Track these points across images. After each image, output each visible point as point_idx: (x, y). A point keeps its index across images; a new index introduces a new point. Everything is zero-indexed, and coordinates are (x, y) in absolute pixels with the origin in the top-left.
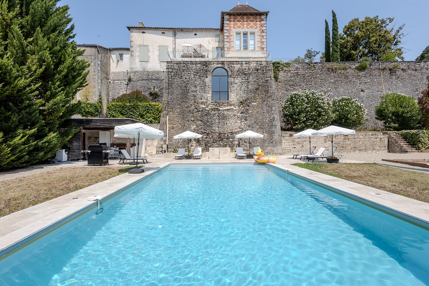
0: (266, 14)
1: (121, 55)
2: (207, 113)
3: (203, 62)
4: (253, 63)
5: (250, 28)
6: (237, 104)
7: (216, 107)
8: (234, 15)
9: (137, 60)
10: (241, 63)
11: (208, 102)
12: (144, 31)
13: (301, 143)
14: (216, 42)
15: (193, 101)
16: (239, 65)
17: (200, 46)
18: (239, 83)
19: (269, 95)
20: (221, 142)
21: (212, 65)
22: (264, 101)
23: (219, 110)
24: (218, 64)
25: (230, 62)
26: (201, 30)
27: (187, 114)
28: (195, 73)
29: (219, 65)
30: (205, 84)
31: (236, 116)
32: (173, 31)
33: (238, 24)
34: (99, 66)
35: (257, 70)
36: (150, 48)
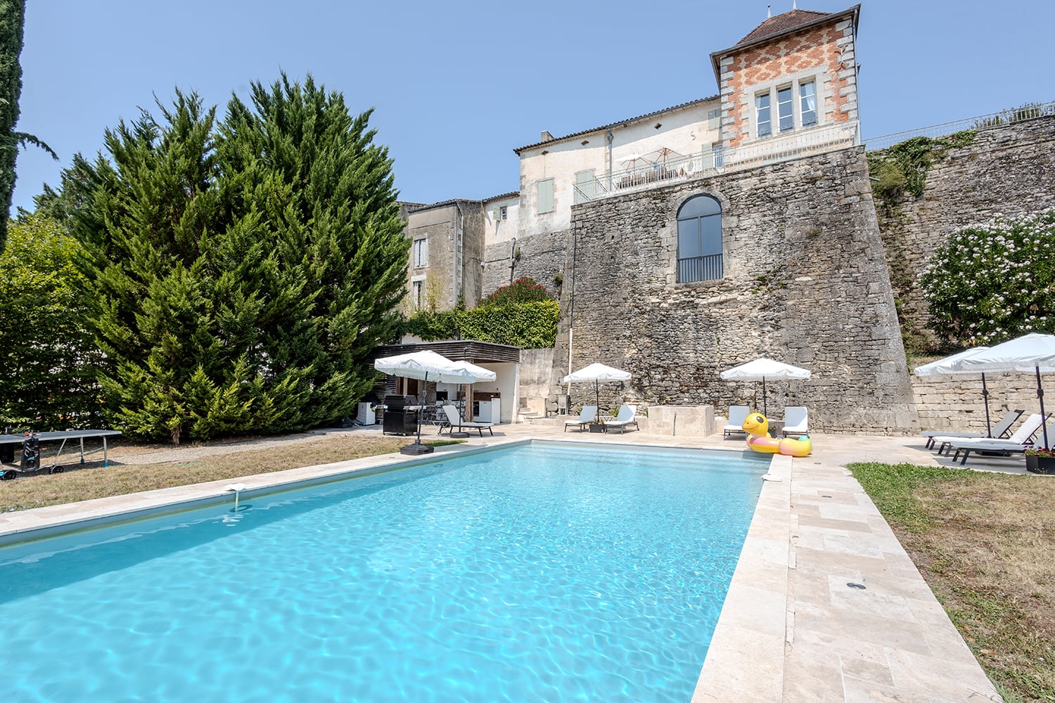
0: (853, 16)
1: (504, 210)
2: (664, 316)
3: (654, 190)
4: (797, 164)
5: (800, 70)
6: (747, 285)
7: (687, 300)
8: (747, 51)
9: (533, 211)
10: (761, 172)
11: (667, 289)
12: (546, 149)
14: (710, 130)
15: (630, 289)
16: (755, 180)
17: (665, 152)
18: (754, 228)
19: (857, 246)
20: (700, 391)
21: (678, 193)
22: (838, 268)
23: (695, 306)
24: (693, 188)
25: (728, 175)
26: (672, 111)
27: (615, 322)
28: (634, 222)
29: (696, 191)
30: (658, 244)
31: (746, 320)
32: (606, 133)
33: (760, 69)
34: (460, 239)
35: (813, 181)
36: (558, 183)
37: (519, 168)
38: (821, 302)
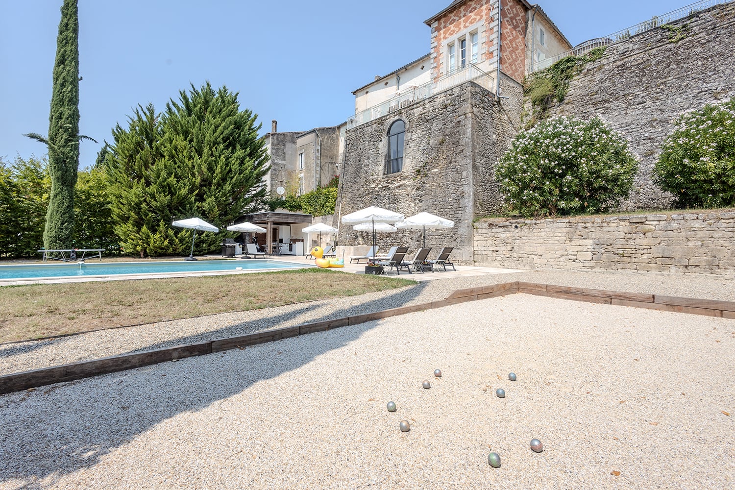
2: (377, 195)
3: (379, 119)
4: (439, 96)
5: (470, 25)
6: (411, 175)
7: (387, 185)
8: (445, 15)
10: (424, 103)
11: (379, 179)
15: (365, 180)
16: (421, 109)
18: (418, 140)
19: (460, 148)
21: (389, 120)
22: (450, 163)
23: (389, 189)
25: (409, 106)
28: (370, 139)
29: (396, 118)
30: (378, 152)
31: (409, 196)
32: (396, 76)
33: (450, 28)
34: (318, 152)
35: (446, 107)
37: (355, 103)
38: (441, 185)
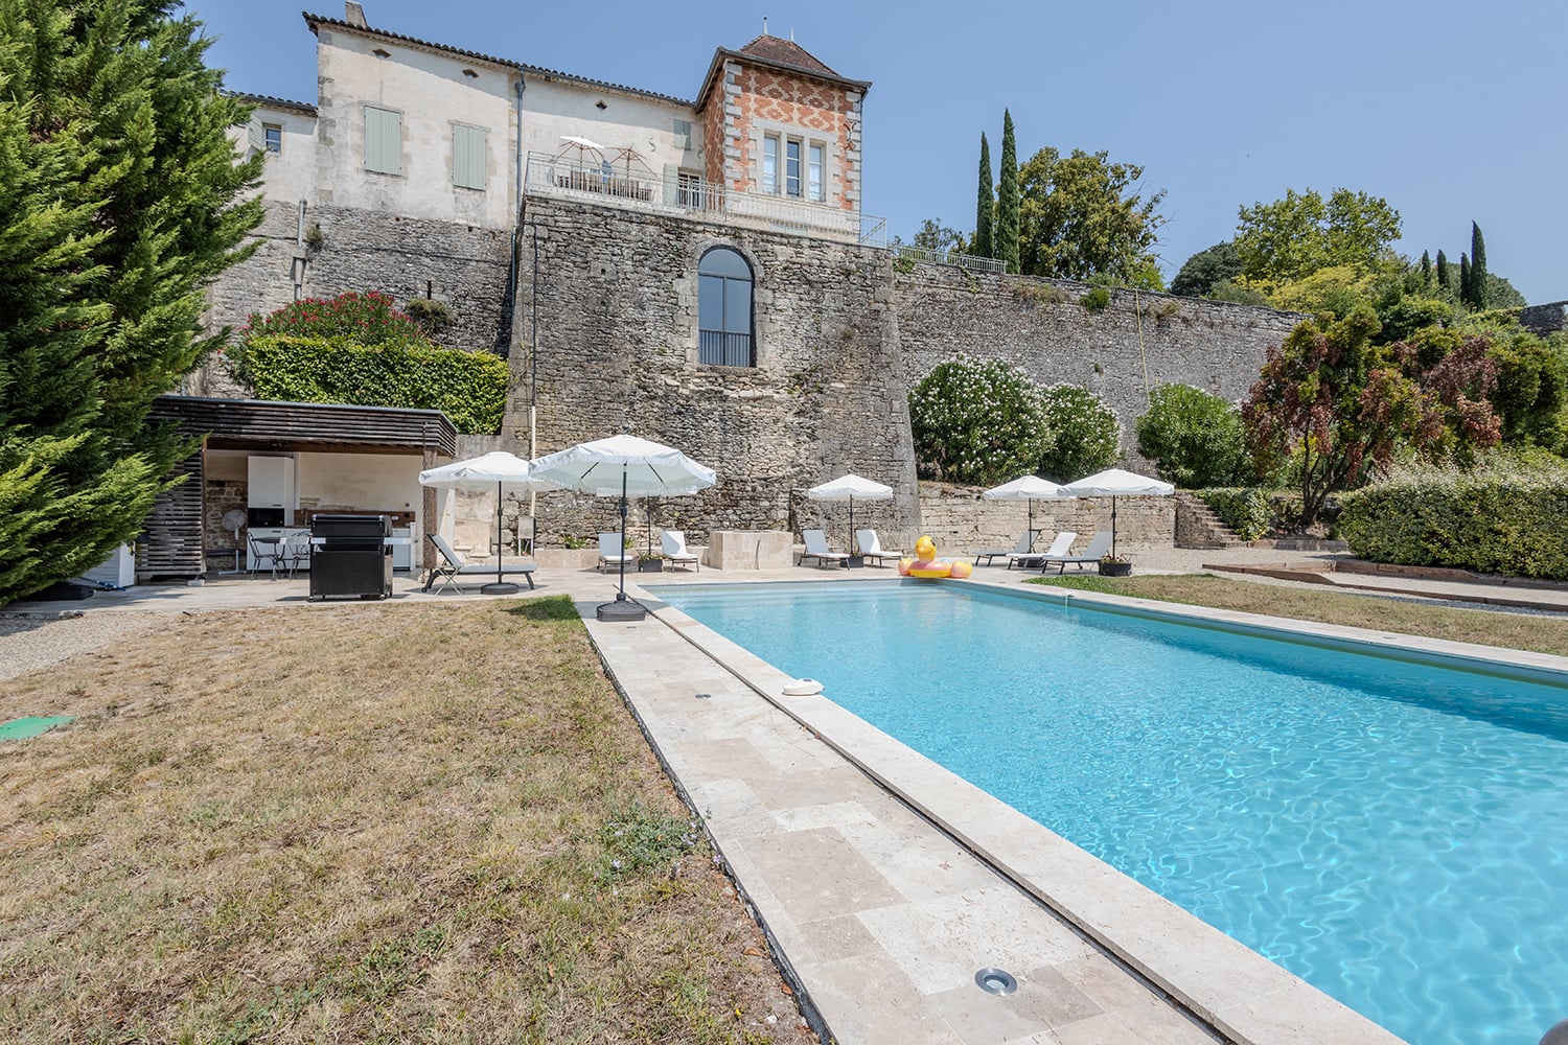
0: (863, 90)
1: (272, 131)
2: (683, 406)
3: (669, 219)
4: (833, 246)
5: (812, 127)
6: (783, 382)
7: (716, 389)
8: (758, 69)
9: (352, 163)
10: (795, 242)
11: (688, 368)
12: (386, 48)
13: (971, 517)
14: (676, 147)
15: (631, 358)
16: (790, 250)
17: (629, 155)
18: (791, 312)
19: (884, 359)
20: (730, 511)
21: (701, 235)
22: (868, 379)
23: (724, 399)
24: (719, 233)
25: (762, 233)
26: (625, 92)
27: (611, 405)
28: (637, 257)
29: (725, 240)
30: (674, 301)
31: (780, 424)
32: (512, 77)
33: (771, 103)
35: (848, 273)
36: (412, 124)
37: (316, 59)
38: (854, 414)
